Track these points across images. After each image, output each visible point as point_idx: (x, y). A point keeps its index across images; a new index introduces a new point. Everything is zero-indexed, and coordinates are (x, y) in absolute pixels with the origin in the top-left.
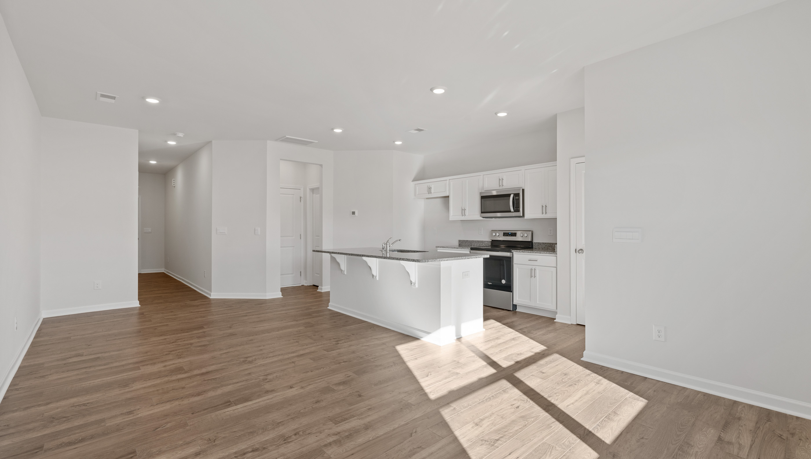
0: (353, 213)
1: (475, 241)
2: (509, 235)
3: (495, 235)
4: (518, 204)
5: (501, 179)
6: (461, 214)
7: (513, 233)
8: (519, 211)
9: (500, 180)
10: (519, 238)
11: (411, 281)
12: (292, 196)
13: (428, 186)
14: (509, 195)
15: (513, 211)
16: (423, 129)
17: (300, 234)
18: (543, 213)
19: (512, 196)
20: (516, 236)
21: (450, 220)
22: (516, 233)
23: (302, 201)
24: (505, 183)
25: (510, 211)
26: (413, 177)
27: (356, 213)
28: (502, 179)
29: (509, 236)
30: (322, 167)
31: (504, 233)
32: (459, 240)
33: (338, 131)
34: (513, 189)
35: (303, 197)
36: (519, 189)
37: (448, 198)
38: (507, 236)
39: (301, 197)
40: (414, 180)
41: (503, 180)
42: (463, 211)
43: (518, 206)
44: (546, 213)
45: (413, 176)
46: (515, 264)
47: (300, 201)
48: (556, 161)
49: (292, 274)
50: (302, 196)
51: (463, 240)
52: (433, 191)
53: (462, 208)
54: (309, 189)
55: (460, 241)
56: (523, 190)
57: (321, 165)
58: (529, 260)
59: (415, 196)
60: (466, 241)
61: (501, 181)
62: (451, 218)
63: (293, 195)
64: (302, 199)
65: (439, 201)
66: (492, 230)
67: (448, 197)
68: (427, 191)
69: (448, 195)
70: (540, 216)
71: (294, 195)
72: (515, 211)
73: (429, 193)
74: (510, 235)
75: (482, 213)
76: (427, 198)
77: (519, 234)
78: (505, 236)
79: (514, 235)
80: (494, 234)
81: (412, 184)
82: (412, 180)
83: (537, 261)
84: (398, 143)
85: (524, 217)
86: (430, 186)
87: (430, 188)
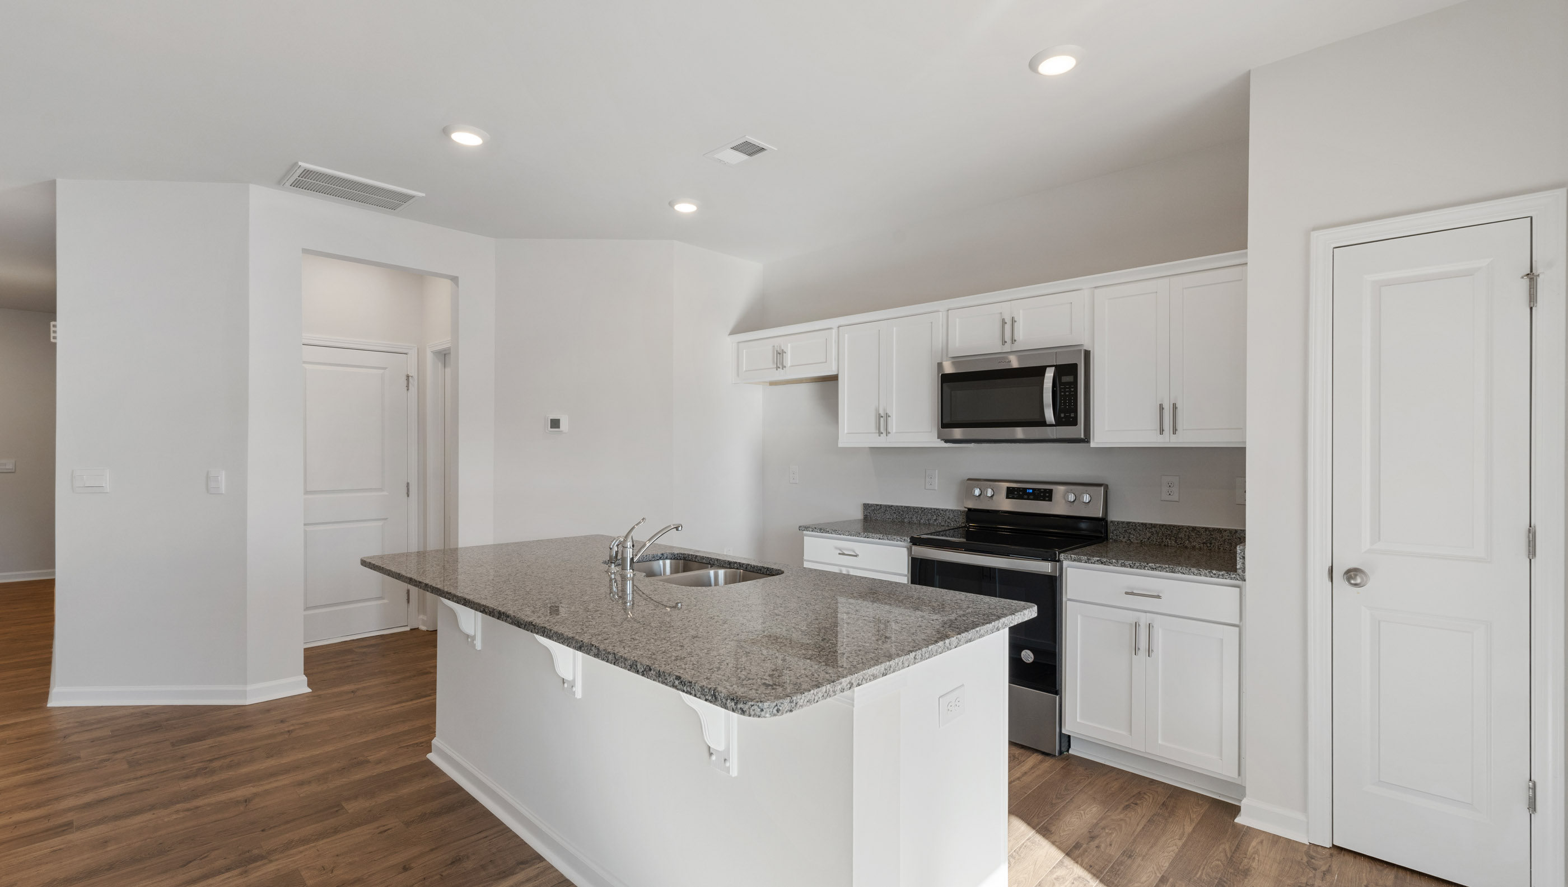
0: (555, 424)
1: (914, 508)
2: (1025, 497)
3: (980, 495)
4: (1070, 400)
5: (1008, 321)
6: (873, 428)
7: (1039, 490)
8: (1074, 422)
9: (1004, 323)
10: (1059, 506)
11: (709, 747)
12: (381, 371)
13: (774, 346)
14: (1039, 372)
15: (1054, 423)
16: (761, 143)
17: (408, 484)
18: (1162, 431)
19: (1050, 374)
20: (1050, 500)
21: (840, 445)
22: (1051, 491)
23: (413, 388)
24: (1021, 334)
25: (1043, 423)
26: (731, 322)
27: (564, 425)
28: (1013, 321)
29: (1028, 499)
30: (458, 286)
31: (1008, 488)
32: (864, 504)
33: (467, 139)
34: (1055, 351)
35: (416, 378)
36: (1074, 349)
37: (834, 382)
38: (1020, 497)
39: (408, 376)
40: (736, 331)
41: (1016, 324)
42: (882, 421)
43: (1070, 405)
44: (1175, 430)
45: (733, 318)
46: (1069, 600)
47: (408, 386)
48: (1246, 248)
49: (381, 598)
50: (413, 373)
51: (877, 505)
52: (788, 360)
53: (877, 410)
54: (432, 352)
55: (866, 506)
56: (1087, 354)
57: (455, 279)
58: (1127, 593)
59: (738, 375)
60: (886, 506)
61: (1008, 327)
62: (844, 442)
63: (383, 371)
64: (413, 383)
65: (805, 390)
66: (969, 479)
67: (834, 378)
68: (774, 362)
69: (835, 373)
70: (1150, 438)
71: (385, 368)
72: (1059, 422)
73: (777, 368)
74: (1031, 497)
75: (944, 425)
76: (772, 383)
77: (1059, 491)
78: (1013, 498)
79: (1046, 495)
80: (977, 492)
81: (729, 343)
82: (729, 331)
83: (1159, 597)
84: (686, 208)
85: (1088, 442)
86: (780, 347)
87: (780, 354)
